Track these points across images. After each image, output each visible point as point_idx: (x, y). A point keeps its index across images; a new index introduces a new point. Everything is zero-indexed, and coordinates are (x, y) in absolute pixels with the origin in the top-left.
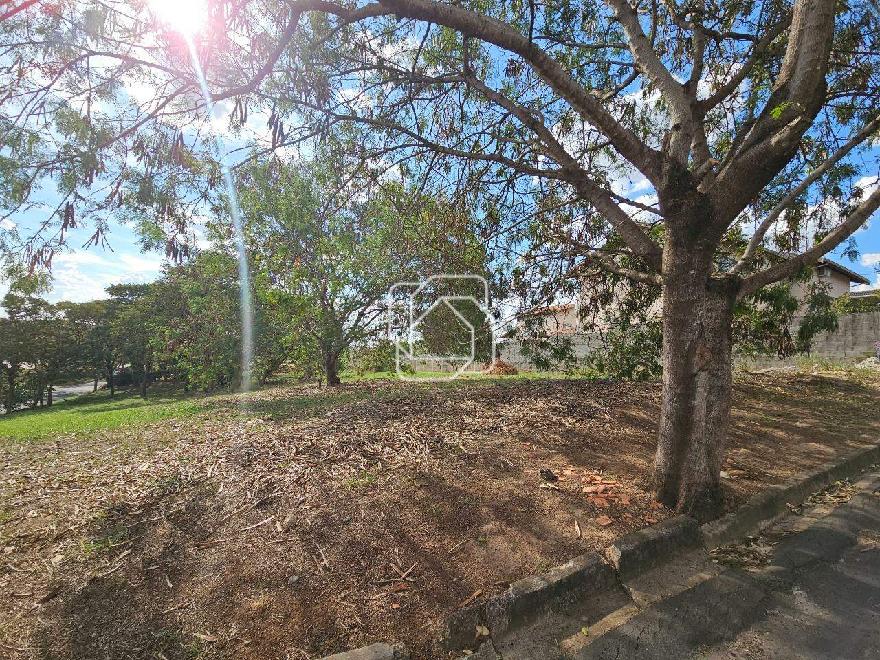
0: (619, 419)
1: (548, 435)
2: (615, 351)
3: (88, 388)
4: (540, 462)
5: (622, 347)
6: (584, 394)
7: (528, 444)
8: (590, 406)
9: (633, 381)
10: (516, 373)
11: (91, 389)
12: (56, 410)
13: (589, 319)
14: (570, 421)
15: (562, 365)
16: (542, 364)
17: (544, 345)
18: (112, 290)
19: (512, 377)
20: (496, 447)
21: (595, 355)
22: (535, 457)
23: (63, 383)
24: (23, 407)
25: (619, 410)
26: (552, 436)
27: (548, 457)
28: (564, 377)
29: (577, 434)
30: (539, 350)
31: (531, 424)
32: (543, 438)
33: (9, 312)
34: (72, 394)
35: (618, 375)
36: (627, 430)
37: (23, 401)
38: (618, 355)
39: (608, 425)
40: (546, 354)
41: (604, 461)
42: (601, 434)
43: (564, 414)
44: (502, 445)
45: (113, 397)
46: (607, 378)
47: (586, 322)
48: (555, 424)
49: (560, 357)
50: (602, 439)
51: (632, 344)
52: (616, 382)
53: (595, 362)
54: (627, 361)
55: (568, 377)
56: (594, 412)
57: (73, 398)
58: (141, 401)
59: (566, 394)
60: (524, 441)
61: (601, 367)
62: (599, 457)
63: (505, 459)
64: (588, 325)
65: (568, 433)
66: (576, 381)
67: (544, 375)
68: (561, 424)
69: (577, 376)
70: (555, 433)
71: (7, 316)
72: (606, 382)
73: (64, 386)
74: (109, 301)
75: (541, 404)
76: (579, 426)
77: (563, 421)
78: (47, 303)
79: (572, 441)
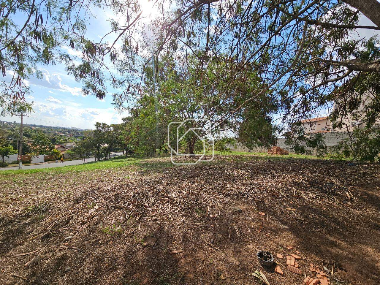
0: (361, 198)
1: (285, 207)
2: (360, 142)
3: (122, 153)
4: (266, 237)
5: (366, 139)
6: (328, 172)
7: (263, 214)
8: (332, 184)
9: (375, 163)
10: (287, 154)
11: (122, 154)
12: (111, 160)
13: (338, 120)
14: (310, 197)
15: (315, 151)
16: (299, 149)
17: (301, 138)
18: (124, 119)
19: (284, 156)
20: (234, 213)
21: (342, 144)
22: (264, 230)
23: (115, 151)
24: (103, 159)
25: (361, 190)
26: (289, 209)
27: (277, 232)
28: (316, 158)
29: (314, 211)
30: (298, 141)
31: (273, 195)
32: (280, 210)
33: (97, 128)
34: (117, 155)
35: (361, 159)
36: (368, 210)
37: (103, 157)
38: (363, 145)
39: (349, 203)
40: (302, 144)
41: (339, 251)
42: (340, 215)
43: (306, 189)
44: (240, 212)
45: (127, 157)
46: (352, 161)
47: (335, 122)
48: (295, 197)
49: (313, 146)
50: (340, 220)
51: (375, 137)
52: (359, 164)
53: (343, 149)
54: (371, 149)
55: (319, 158)
56: (335, 189)
57: (117, 157)
58: (133, 159)
59: (312, 172)
60: (261, 210)
61: (347, 153)
62: (334, 244)
63: (235, 227)
64: (337, 125)
65: (305, 208)
66: (326, 161)
67: (301, 156)
68: (300, 198)
69: (326, 158)
70: (292, 206)
71: (96, 129)
72: (351, 164)
73: (116, 153)
74: (123, 124)
75: (289, 177)
76: (318, 202)
77: (303, 195)
78: (107, 125)
79: (308, 217)
